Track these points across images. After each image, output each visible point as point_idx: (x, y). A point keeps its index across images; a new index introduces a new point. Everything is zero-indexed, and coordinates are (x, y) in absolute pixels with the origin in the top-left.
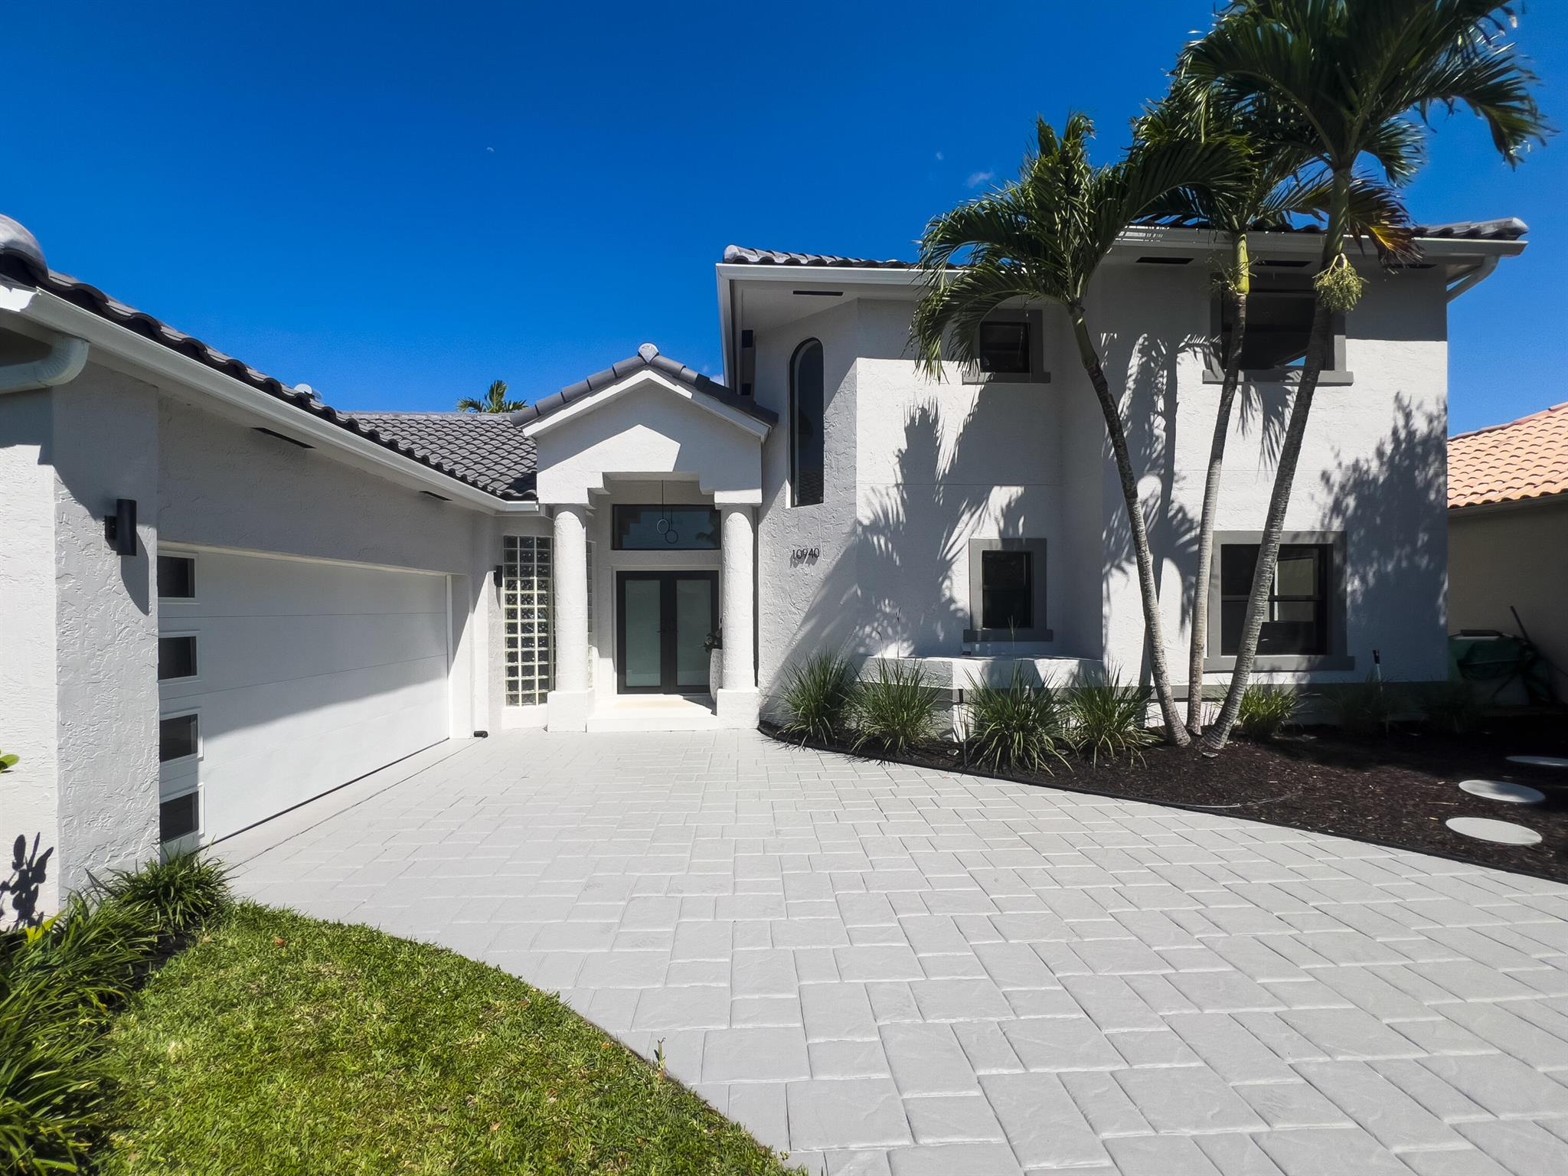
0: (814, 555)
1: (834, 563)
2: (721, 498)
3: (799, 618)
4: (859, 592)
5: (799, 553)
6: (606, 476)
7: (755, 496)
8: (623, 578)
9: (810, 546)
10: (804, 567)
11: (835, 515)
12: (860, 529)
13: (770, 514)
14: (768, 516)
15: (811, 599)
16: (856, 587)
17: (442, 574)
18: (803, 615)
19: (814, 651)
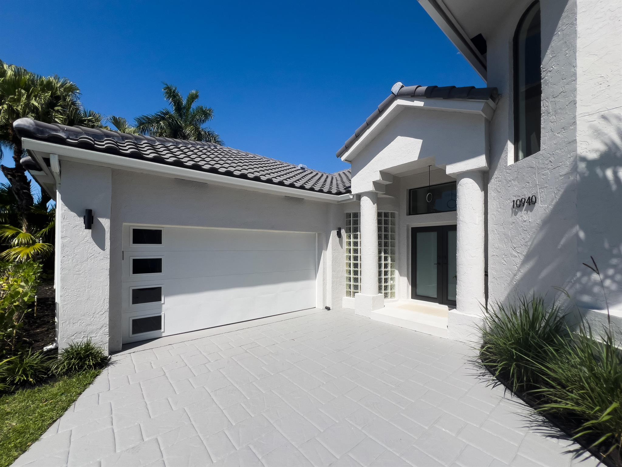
0: (531, 202)
1: (551, 207)
2: (451, 169)
3: (519, 260)
4: (582, 235)
5: (518, 203)
6: (382, 172)
7: (480, 162)
8: (415, 231)
9: (527, 195)
10: (524, 215)
11: (552, 159)
12: (582, 166)
13: (497, 174)
14: (495, 176)
15: (529, 243)
16: (577, 227)
17: (314, 233)
18: (522, 258)
19: (531, 292)
